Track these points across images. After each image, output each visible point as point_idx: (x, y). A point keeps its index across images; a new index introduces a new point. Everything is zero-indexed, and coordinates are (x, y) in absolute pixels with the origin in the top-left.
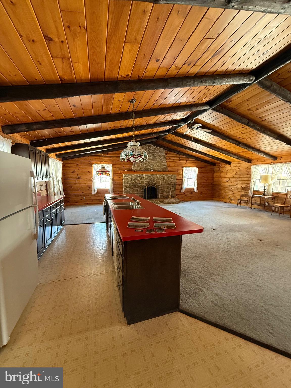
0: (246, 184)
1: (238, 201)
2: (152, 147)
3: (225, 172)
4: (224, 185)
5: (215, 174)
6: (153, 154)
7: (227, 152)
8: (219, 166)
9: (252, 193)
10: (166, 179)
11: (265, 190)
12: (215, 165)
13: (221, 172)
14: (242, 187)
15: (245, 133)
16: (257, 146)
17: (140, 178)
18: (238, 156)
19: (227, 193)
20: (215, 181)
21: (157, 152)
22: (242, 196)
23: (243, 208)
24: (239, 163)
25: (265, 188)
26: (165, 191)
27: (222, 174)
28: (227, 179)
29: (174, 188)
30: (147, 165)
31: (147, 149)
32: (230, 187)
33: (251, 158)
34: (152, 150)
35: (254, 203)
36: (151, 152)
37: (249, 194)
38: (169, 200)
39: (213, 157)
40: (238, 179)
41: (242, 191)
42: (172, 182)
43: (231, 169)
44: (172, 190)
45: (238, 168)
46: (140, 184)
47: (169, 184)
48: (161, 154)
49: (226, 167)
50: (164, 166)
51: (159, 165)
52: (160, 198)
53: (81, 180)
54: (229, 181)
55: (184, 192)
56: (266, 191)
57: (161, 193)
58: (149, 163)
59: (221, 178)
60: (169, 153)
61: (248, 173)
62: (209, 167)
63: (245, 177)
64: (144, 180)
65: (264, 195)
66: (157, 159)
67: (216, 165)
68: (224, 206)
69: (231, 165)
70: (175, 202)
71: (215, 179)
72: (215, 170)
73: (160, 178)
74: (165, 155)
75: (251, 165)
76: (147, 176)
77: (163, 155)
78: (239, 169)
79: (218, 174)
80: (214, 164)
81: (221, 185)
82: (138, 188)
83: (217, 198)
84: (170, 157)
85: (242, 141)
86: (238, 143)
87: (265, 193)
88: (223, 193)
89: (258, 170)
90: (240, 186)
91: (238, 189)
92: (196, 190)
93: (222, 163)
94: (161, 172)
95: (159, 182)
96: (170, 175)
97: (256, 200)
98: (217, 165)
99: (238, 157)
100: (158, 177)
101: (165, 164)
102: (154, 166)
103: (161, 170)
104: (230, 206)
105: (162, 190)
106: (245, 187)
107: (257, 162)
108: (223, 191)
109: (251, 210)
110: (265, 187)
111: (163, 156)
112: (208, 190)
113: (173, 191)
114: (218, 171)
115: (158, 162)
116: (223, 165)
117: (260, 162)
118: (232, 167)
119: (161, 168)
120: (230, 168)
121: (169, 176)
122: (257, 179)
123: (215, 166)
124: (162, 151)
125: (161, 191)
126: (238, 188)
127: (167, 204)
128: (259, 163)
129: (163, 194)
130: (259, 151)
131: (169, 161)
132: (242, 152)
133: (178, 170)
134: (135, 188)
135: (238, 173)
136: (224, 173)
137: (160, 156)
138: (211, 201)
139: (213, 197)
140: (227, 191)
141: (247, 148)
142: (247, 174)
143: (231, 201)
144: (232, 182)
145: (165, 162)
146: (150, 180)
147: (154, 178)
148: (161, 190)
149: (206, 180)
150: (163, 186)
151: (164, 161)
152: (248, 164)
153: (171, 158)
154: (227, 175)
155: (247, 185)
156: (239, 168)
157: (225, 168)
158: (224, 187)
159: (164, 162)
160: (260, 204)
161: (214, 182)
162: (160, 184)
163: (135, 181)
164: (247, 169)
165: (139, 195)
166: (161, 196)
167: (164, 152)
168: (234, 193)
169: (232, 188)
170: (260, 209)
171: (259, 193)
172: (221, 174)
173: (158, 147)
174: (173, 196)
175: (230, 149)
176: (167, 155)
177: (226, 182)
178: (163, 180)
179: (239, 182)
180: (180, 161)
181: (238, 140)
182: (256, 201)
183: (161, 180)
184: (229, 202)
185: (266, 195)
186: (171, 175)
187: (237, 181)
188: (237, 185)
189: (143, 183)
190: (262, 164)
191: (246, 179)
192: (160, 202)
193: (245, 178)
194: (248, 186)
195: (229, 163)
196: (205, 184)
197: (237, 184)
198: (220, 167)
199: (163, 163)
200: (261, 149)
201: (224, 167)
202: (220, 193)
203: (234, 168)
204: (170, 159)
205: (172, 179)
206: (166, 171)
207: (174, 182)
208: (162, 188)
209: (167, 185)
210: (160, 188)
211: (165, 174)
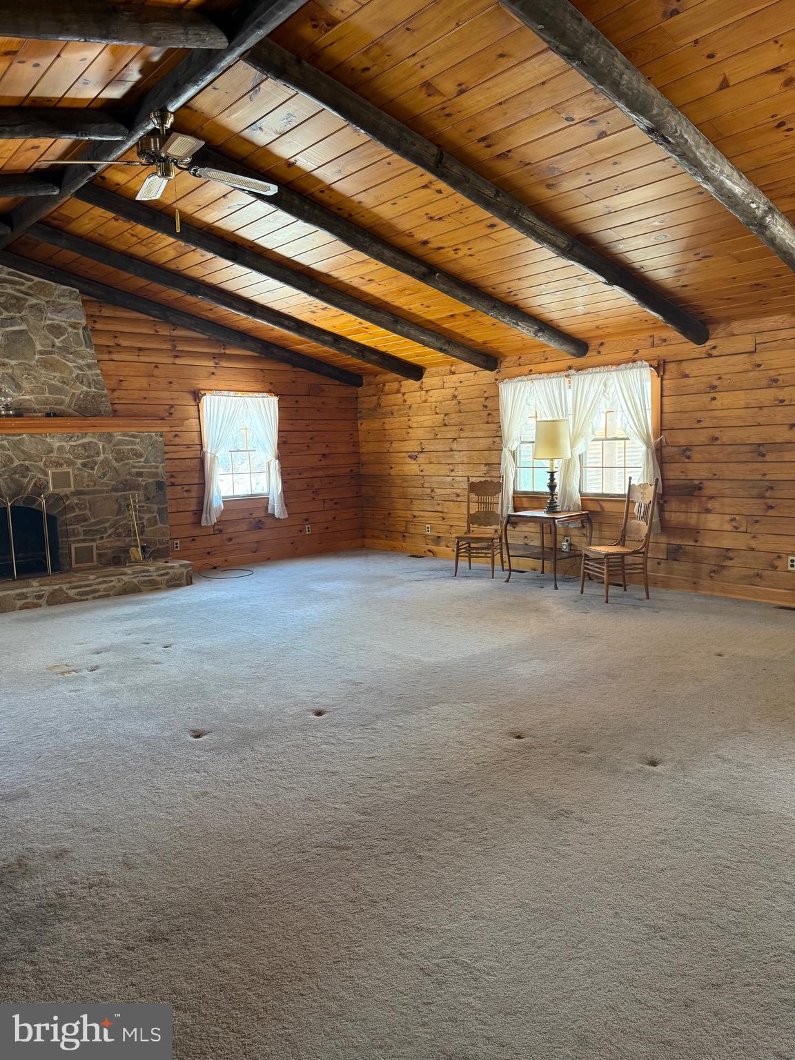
0: (486, 465)
1: (458, 542)
3: (402, 416)
4: (404, 477)
5: (364, 426)
7: (393, 315)
8: (377, 385)
9: (511, 505)
10: (102, 457)
11: (552, 486)
12: (361, 385)
13: (385, 415)
14: (472, 480)
15: (440, 219)
16: (504, 288)
18: (445, 337)
19: (417, 513)
20: (364, 458)
21: (33, 306)
22: (473, 519)
23: (479, 575)
24: (454, 373)
25: (552, 479)
26: (107, 525)
27: (391, 423)
28: (412, 446)
29: (155, 507)
32: (426, 485)
33: (494, 345)
35: (516, 548)
37: (499, 512)
38: (128, 574)
39: (336, 340)
40: (455, 446)
41: (473, 497)
42: (140, 474)
43: (425, 401)
44: (146, 516)
45: (448, 392)
47: (127, 486)
48: (59, 319)
49: (403, 390)
50: (85, 388)
51: (52, 377)
52: (74, 565)
54: (422, 455)
55: (214, 520)
56: (557, 490)
57: (84, 541)
59: (387, 445)
60: (107, 312)
61: (489, 414)
62: (335, 390)
63: (480, 434)
65: (552, 508)
66: (39, 347)
67: (364, 381)
68: (402, 577)
69: (423, 380)
70: (168, 581)
71: (364, 450)
72: (360, 406)
73: (67, 456)
74: (84, 322)
75: (497, 380)
77: (74, 326)
78: (455, 397)
79: (376, 425)
80: (352, 378)
81: (390, 475)
83: (378, 538)
84: (115, 335)
85: (436, 258)
86: (423, 269)
87: (553, 502)
88: (401, 513)
89: (524, 402)
90: (462, 477)
91: (459, 491)
92: (277, 507)
93: (386, 374)
94: (69, 422)
95: (61, 480)
96: (124, 435)
97: (526, 534)
98: (369, 384)
99: (443, 341)
100: (50, 451)
101: (89, 372)
102: (18, 387)
103: (70, 411)
104: (427, 573)
105: (85, 520)
106: (483, 479)
107: (520, 365)
108: (400, 504)
109: (507, 581)
110: (552, 474)
111: (70, 330)
112: (336, 504)
113: (153, 522)
114: (375, 409)
115: (46, 365)
116: (391, 379)
117: (531, 367)
118: (427, 391)
119: (67, 399)
120: (418, 394)
121: (120, 442)
122: (522, 442)
123: (360, 389)
124: (61, 300)
125: (79, 528)
126: (455, 485)
127: (116, 595)
128: (526, 369)
129: (93, 540)
130: (516, 311)
131: (115, 356)
132: (453, 316)
133: (172, 406)
135: (454, 418)
136: (397, 420)
137: (55, 330)
138: (353, 556)
139: (364, 537)
140: (418, 505)
141: (468, 297)
142: (488, 423)
143: (434, 548)
144: (434, 460)
145: (89, 366)
146: (2, 471)
147: (29, 457)
148: (78, 522)
149: (324, 455)
150: (86, 497)
151: (83, 358)
152: (487, 375)
153: (124, 343)
154: (410, 427)
155: (488, 471)
156: (456, 393)
157: (400, 395)
158: (405, 484)
159: (81, 362)
160: (543, 552)
161: (360, 464)
162: (73, 489)
164: (487, 398)
166: (85, 555)
167: (76, 306)
168: (445, 510)
169: (434, 485)
170: (543, 572)
171: (536, 504)
172: (387, 427)
173: (36, 279)
174: (158, 550)
175: (401, 302)
176: (98, 326)
177: (408, 460)
178: (84, 465)
179: (458, 457)
180: (178, 361)
181: (421, 251)
182: (526, 537)
183: (70, 463)
184: (430, 551)
185: (559, 509)
186: (133, 436)
187: (452, 456)
188: (453, 474)
190: (539, 376)
191: (483, 443)
192: (72, 593)
193: (481, 441)
194: (494, 473)
195: (415, 371)
196: (321, 473)
197: (451, 468)
198: (380, 391)
199: (76, 372)
200: (521, 303)
201: (398, 392)
202: (389, 514)
203: (435, 395)
204: (118, 345)
205: (141, 456)
206: (98, 414)
207: (156, 475)
208: (87, 512)
209: (115, 489)
210: (71, 508)
211: (95, 430)
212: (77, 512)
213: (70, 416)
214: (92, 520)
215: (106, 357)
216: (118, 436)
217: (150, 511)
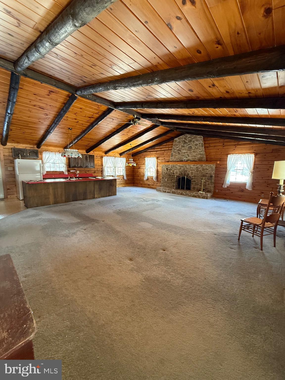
2: (188, 137)
6: (189, 143)
10: (200, 169)
17: (175, 168)
21: (193, 141)
26: (199, 183)
29: (210, 181)
30: (182, 155)
31: (183, 140)
34: (188, 140)
36: (187, 142)
42: (207, 174)
44: (207, 183)
46: (174, 174)
47: (204, 176)
48: (197, 143)
50: (200, 156)
51: (194, 154)
52: (191, 189)
53: (140, 169)
55: (226, 187)
57: (194, 185)
58: (184, 153)
60: (209, 139)
64: (178, 171)
66: (193, 149)
73: (194, 169)
74: (202, 142)
76: (180, 166)
82: (172, 177)
84: (209, 144)
95: (192, 173)
96: (205, 165)
100: (191, 168)
101: (201, 152)
102: (189, 156)
105: (195, 181)
111: (199, 144)
113: (209, 184)
115: (194, 152)
119: (197, 158)
121: (204, 167)
124: (198, 139)
125: (194, 183)
127: (192, 196)
129: (196, 186)
131: (209, 148)
134: (170, 177)
137: (196, 145)
146: (183, 171)
147: (187, 169)
148: (194, 182)
150: (196, 177)
151: (200, 150)
153: (211, 145)
162: (193, 175)
163: (170, 171)
165: (172, 184)
166: (194, 188)
167: (201, 139)
173: (194, 136)
174: (208, 190)
176: (206, 142)
178: (196, 171)
180: (224, 148)
183: (194, 170)
186: (207, 165)
189: (177, 173)
192: (184, 194)
199: (199, 152)
204: (210, 146)
205: (208, 170)
206: (202, 161)
207: (211, 174)
208: (196, 180)
209: (202, 176)
210: (193, 179)
211: (199, 164)
212: (194, 180)
213: (197, 161)
214: (196, 182)
215: (207, 149)
216: (204, 165)
217: (208, 181)
